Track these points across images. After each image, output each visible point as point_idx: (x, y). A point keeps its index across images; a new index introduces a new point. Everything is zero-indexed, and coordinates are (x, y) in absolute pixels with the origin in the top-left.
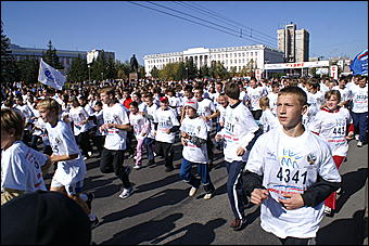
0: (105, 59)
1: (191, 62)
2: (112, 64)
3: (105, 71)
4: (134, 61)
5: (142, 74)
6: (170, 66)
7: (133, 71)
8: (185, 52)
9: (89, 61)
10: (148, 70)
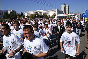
0: (14, 13)
1: (38, 14)
2: (16, 14)
3: (14, 16)
4: (22, 13)
5: (24, 17)
6: (32, 15)
7: (21, 16)
8: (36, 11)
9: (9, 13)
10: (26, 16)
